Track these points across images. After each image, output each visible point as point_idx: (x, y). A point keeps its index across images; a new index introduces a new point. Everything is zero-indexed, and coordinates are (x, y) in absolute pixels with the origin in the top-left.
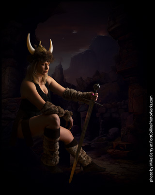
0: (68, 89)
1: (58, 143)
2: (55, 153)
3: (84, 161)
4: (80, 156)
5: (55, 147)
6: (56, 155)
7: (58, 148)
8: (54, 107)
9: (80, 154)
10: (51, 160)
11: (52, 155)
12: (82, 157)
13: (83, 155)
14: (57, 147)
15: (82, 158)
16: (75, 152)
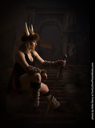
0: (46, 61)
1: (39, 92)
2: (37, 98)
3: (55, 105)
4: (52, 102)
6: (37, 100)
7: (39, 95)
10: (34, 103)
11: (35, 100)
12: (54, 103)
13: (54, 101)
14: (38, 95)
16: (49, 99)
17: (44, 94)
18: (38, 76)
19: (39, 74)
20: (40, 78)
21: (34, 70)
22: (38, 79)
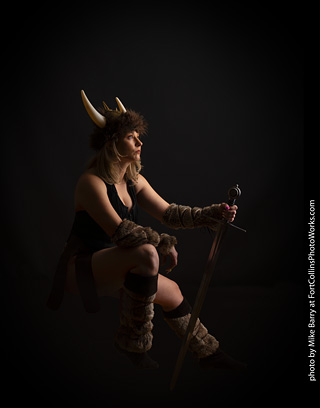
0: (175, 206)
1: (152, 305)
2: (146, 325)
3: (203, 346)
4: (194, 337)
5: (145, 313)
6: (146, 331)
7: (152, 316)
8: (139, 231)
9: (194, 333)
10: (137, 339)
11: (139, 329)
12: (199, 339)
13: (201, 334)
14: (150, 313)
15: (197, 342)
16: (185, 328)
17: (167, 312)
18: (148, 254)
19: (152, 249)
20: (156, 260)
21: (136, 235)
22: (150, 265)
